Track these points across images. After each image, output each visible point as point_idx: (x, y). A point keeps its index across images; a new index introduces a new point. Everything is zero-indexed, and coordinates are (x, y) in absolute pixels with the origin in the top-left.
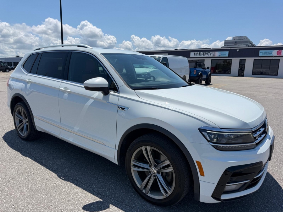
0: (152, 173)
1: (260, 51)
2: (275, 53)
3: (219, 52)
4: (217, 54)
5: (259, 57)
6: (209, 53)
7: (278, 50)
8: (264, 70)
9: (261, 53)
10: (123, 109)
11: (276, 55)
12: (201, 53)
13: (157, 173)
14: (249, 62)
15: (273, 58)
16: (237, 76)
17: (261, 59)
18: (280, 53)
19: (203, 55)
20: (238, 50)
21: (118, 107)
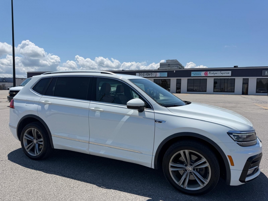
0: (187, 171)
1: (192, 72)
2: (203, 74)
3: (160, 73)
4: (158, 75)
5: (192, 77)
6: (152, 74)
7: (205, 72)
8: (195, 88)
9: (193, 74)
10: (161, 122)
11: (204, 75)
12: (145, 73)
13: (192, 170)
14: (184, 81)
15: (202, 78)
16: (176, 92)
17: (193, 79)
18: (207, 74)
19: (146, 75)
20: (175, 72)
21: (155, 121)
